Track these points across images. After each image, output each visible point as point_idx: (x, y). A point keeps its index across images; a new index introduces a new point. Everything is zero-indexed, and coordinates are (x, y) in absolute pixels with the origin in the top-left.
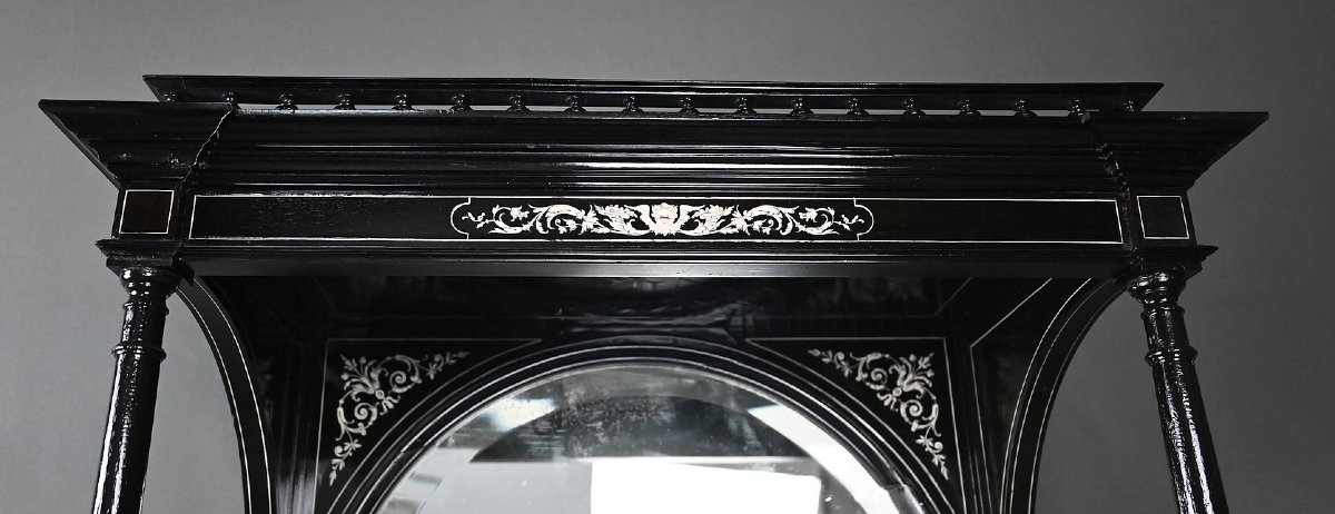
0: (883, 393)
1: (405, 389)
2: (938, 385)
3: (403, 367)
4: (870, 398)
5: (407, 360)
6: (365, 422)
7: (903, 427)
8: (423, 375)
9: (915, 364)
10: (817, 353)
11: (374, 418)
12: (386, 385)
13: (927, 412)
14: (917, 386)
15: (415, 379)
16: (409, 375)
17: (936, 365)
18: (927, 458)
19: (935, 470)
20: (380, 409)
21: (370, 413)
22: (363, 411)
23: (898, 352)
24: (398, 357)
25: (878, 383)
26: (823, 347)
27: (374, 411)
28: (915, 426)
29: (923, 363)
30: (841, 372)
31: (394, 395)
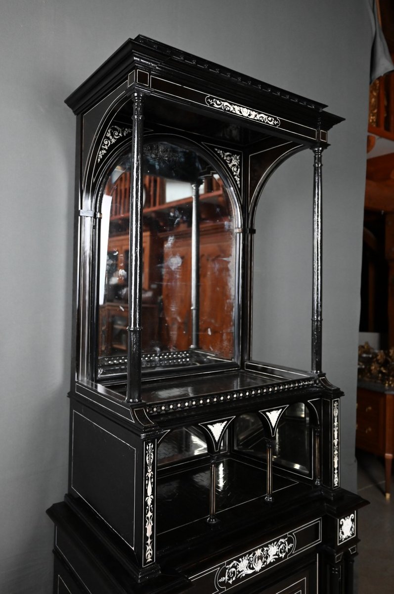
0: (229, 163)
1: (118, 137)
2: (240, 164)
3: (117, 130)
4: (226, 164)
5: (118, 128)
6: (107, 145)
7: (232, 173)
8: (122, 134)
9: (236, 157)
10: (216, 150)
11: (109, 144)
12: (112, 135)
13: (237, 170)
14: (236, 163)
15: (120, 135)
16: (119, 133)
17: (240, 158)
18: (236, 181)
19: (237, 185)
20: (111, 142)
21: (108, 143)
22: (106, 141)
23: (233, 153)
24: (115, 127)
25: (228, 160)
26: (219, 148)
27: (110, 142)
28: (235, 173)
29: (238, 157)
30: (221, 156)
31: (115, 139)
